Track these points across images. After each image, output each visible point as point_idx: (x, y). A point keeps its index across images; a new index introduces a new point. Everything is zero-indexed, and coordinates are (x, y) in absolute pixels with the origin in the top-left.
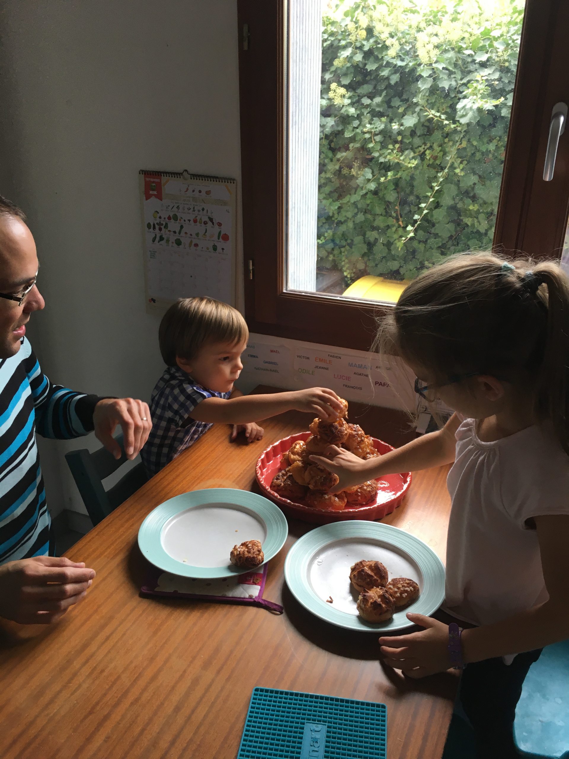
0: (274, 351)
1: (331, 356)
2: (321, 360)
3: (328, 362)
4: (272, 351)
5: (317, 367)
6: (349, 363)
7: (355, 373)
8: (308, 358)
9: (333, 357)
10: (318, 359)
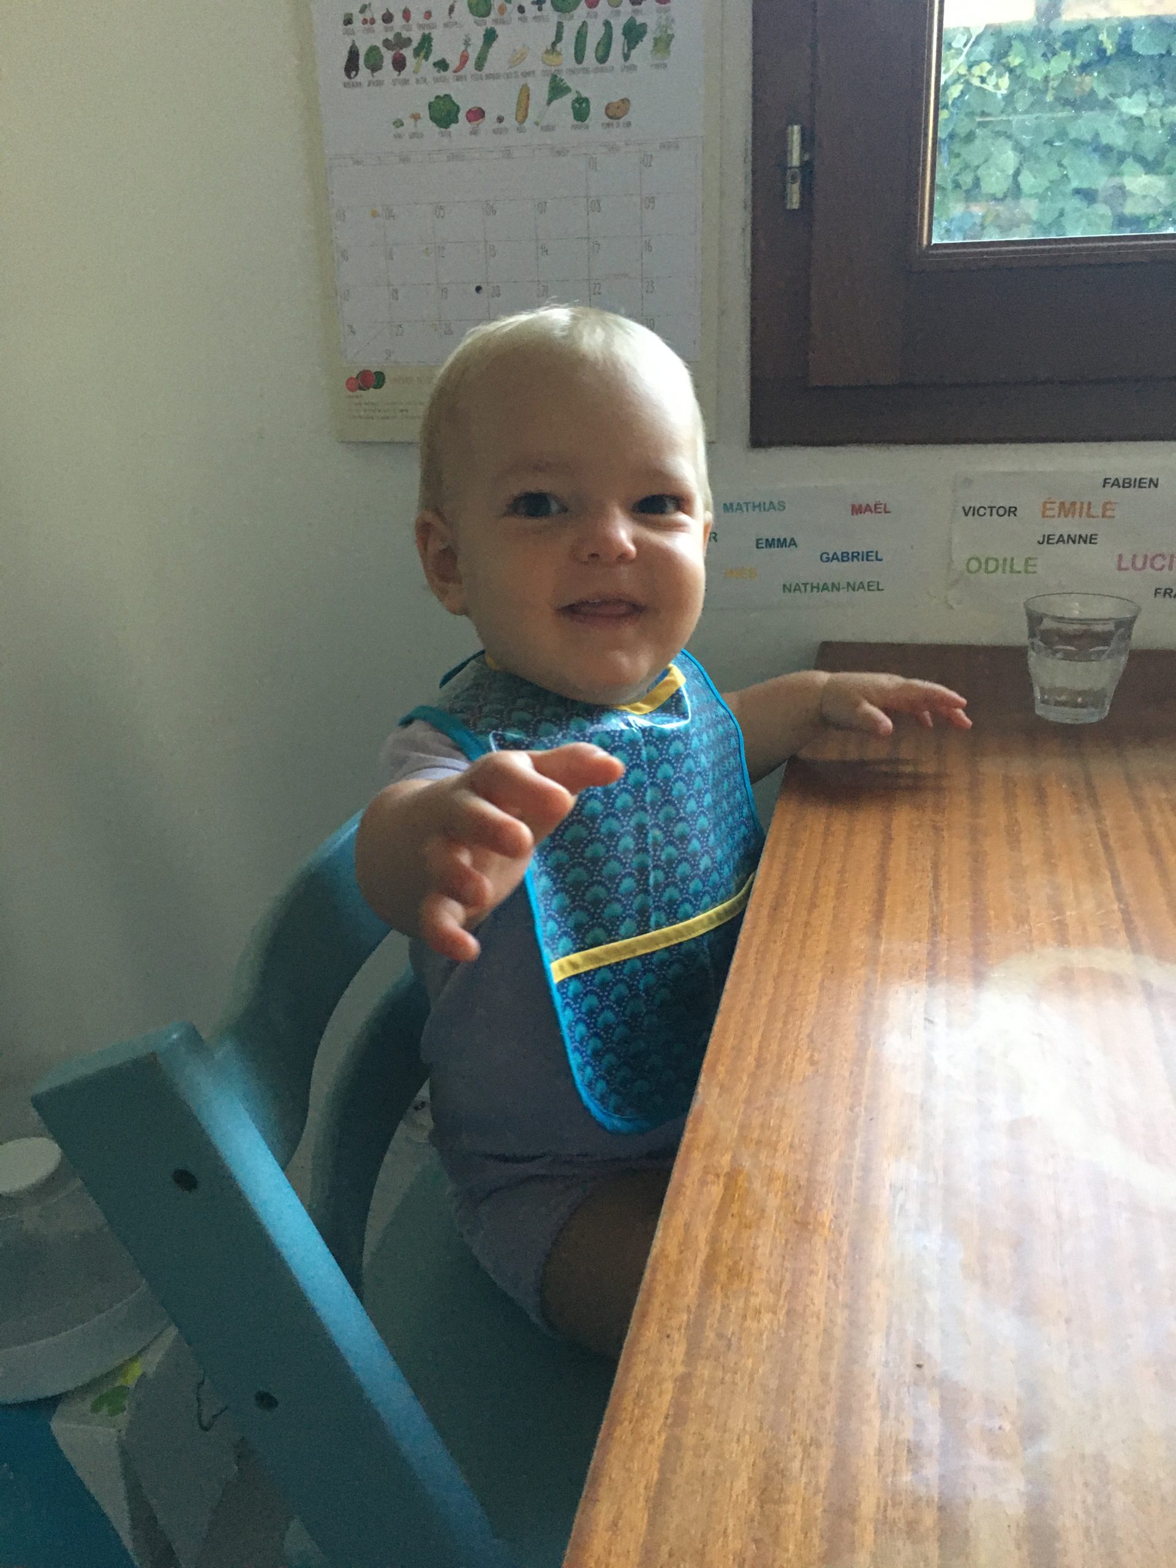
0: (868, 508)
1: (1116, 483)
2: (1067, 509)
3: (1097, 510)
4: (857, 510)
5: (1047, 539)
8: (1012, 511)
9: (1127, 483)
10: (1056, 506)
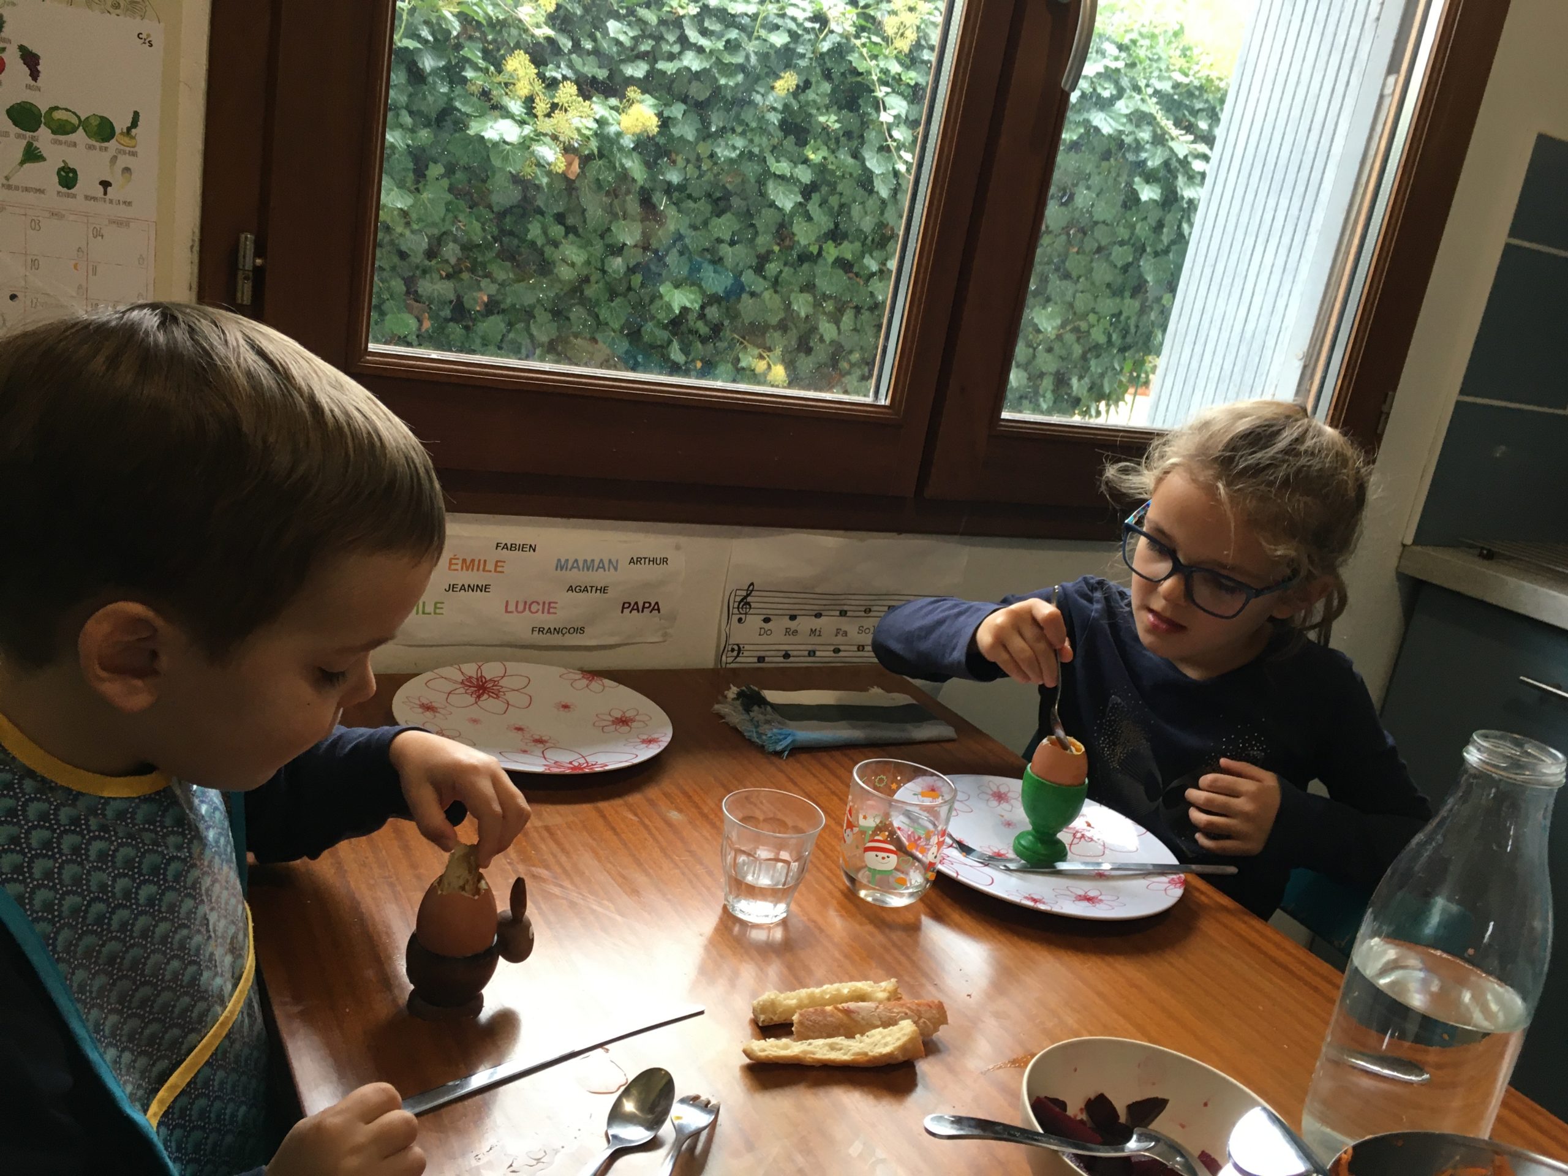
1: (505, 547)
2: (469, 565)
3: (490, 566)
5: (452, 588)
6: (559, 560)
7: (571, 589)
9: (512, 547)
10: (460, 562)
